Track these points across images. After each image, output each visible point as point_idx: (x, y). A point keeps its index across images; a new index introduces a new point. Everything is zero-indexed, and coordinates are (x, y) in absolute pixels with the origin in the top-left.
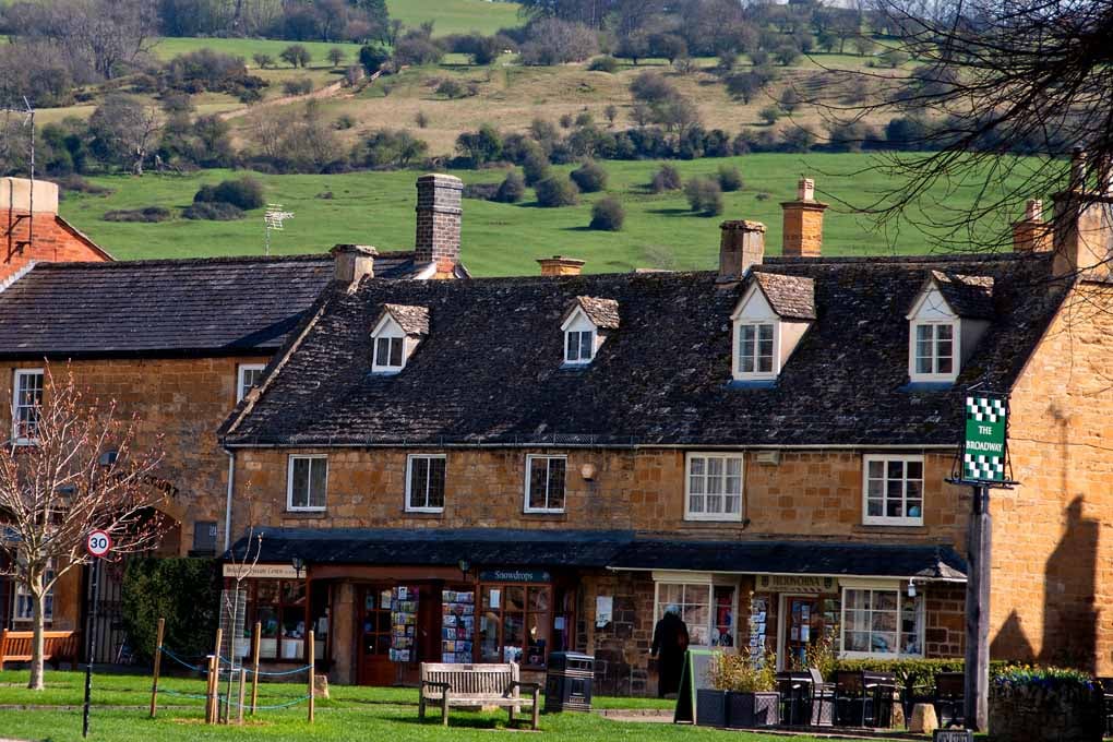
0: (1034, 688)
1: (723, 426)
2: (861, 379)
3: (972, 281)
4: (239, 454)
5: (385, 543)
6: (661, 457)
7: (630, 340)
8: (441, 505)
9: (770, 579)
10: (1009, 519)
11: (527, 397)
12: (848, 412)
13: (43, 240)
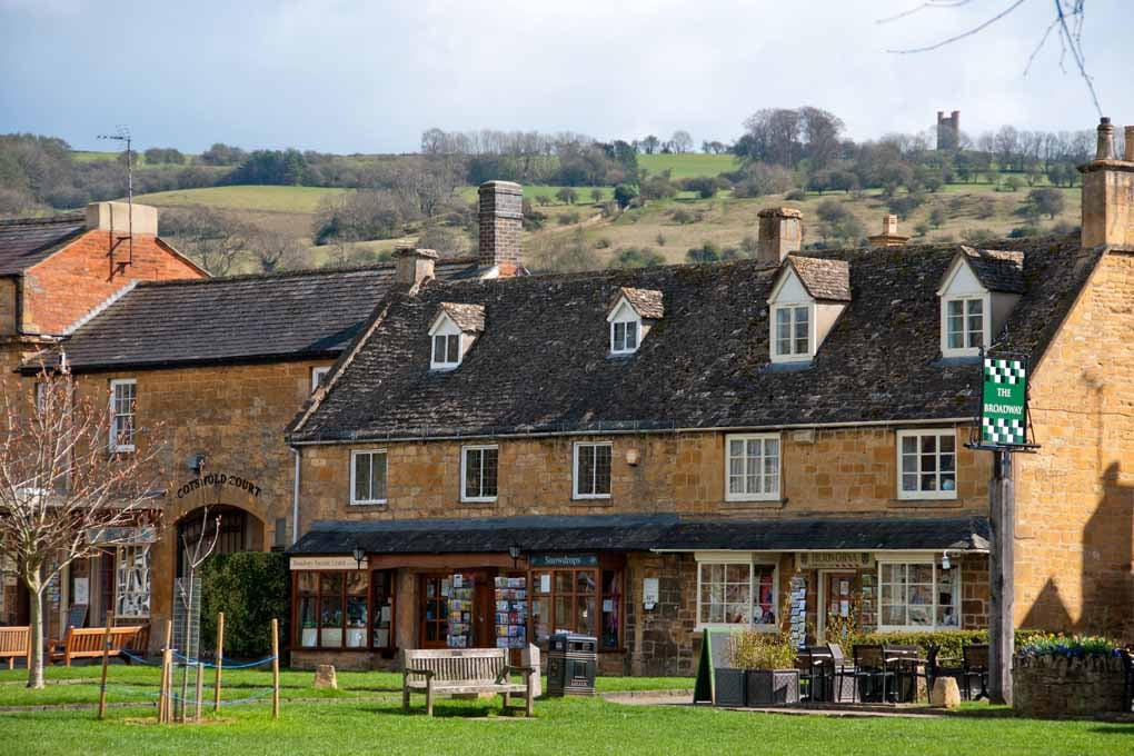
0: (1059, 658)
1: (761, 407)
2: (895, 356)
3: (1002, 255)
4: (304, 451)
5: (440, 532)
6: (704, 440)
7: (673, 328)
8: (495, 494)
9: (809, 557)
10: (1042, 489)
11: (576, 387)
12: (881, 389)
13: (143, 261)
